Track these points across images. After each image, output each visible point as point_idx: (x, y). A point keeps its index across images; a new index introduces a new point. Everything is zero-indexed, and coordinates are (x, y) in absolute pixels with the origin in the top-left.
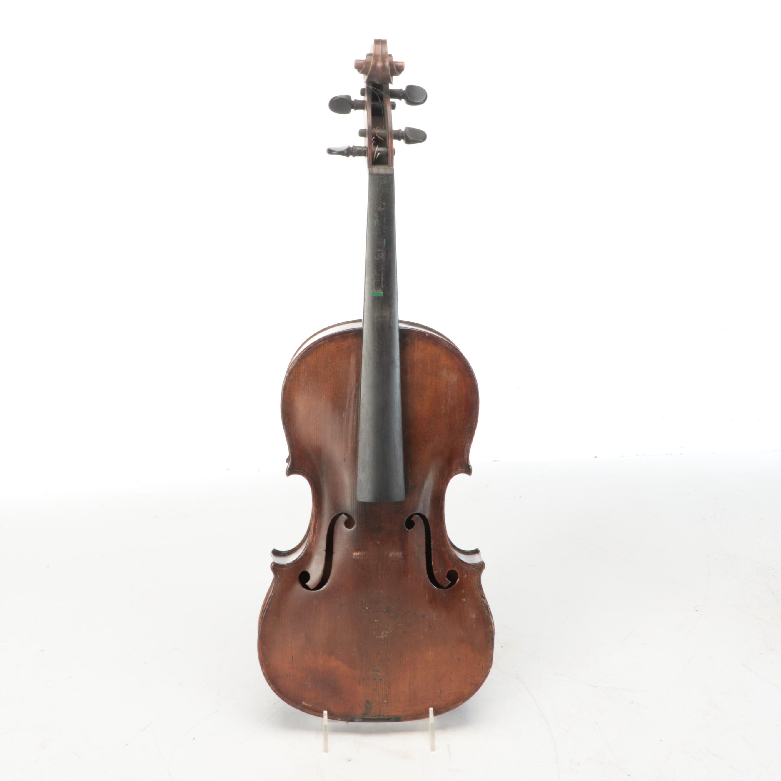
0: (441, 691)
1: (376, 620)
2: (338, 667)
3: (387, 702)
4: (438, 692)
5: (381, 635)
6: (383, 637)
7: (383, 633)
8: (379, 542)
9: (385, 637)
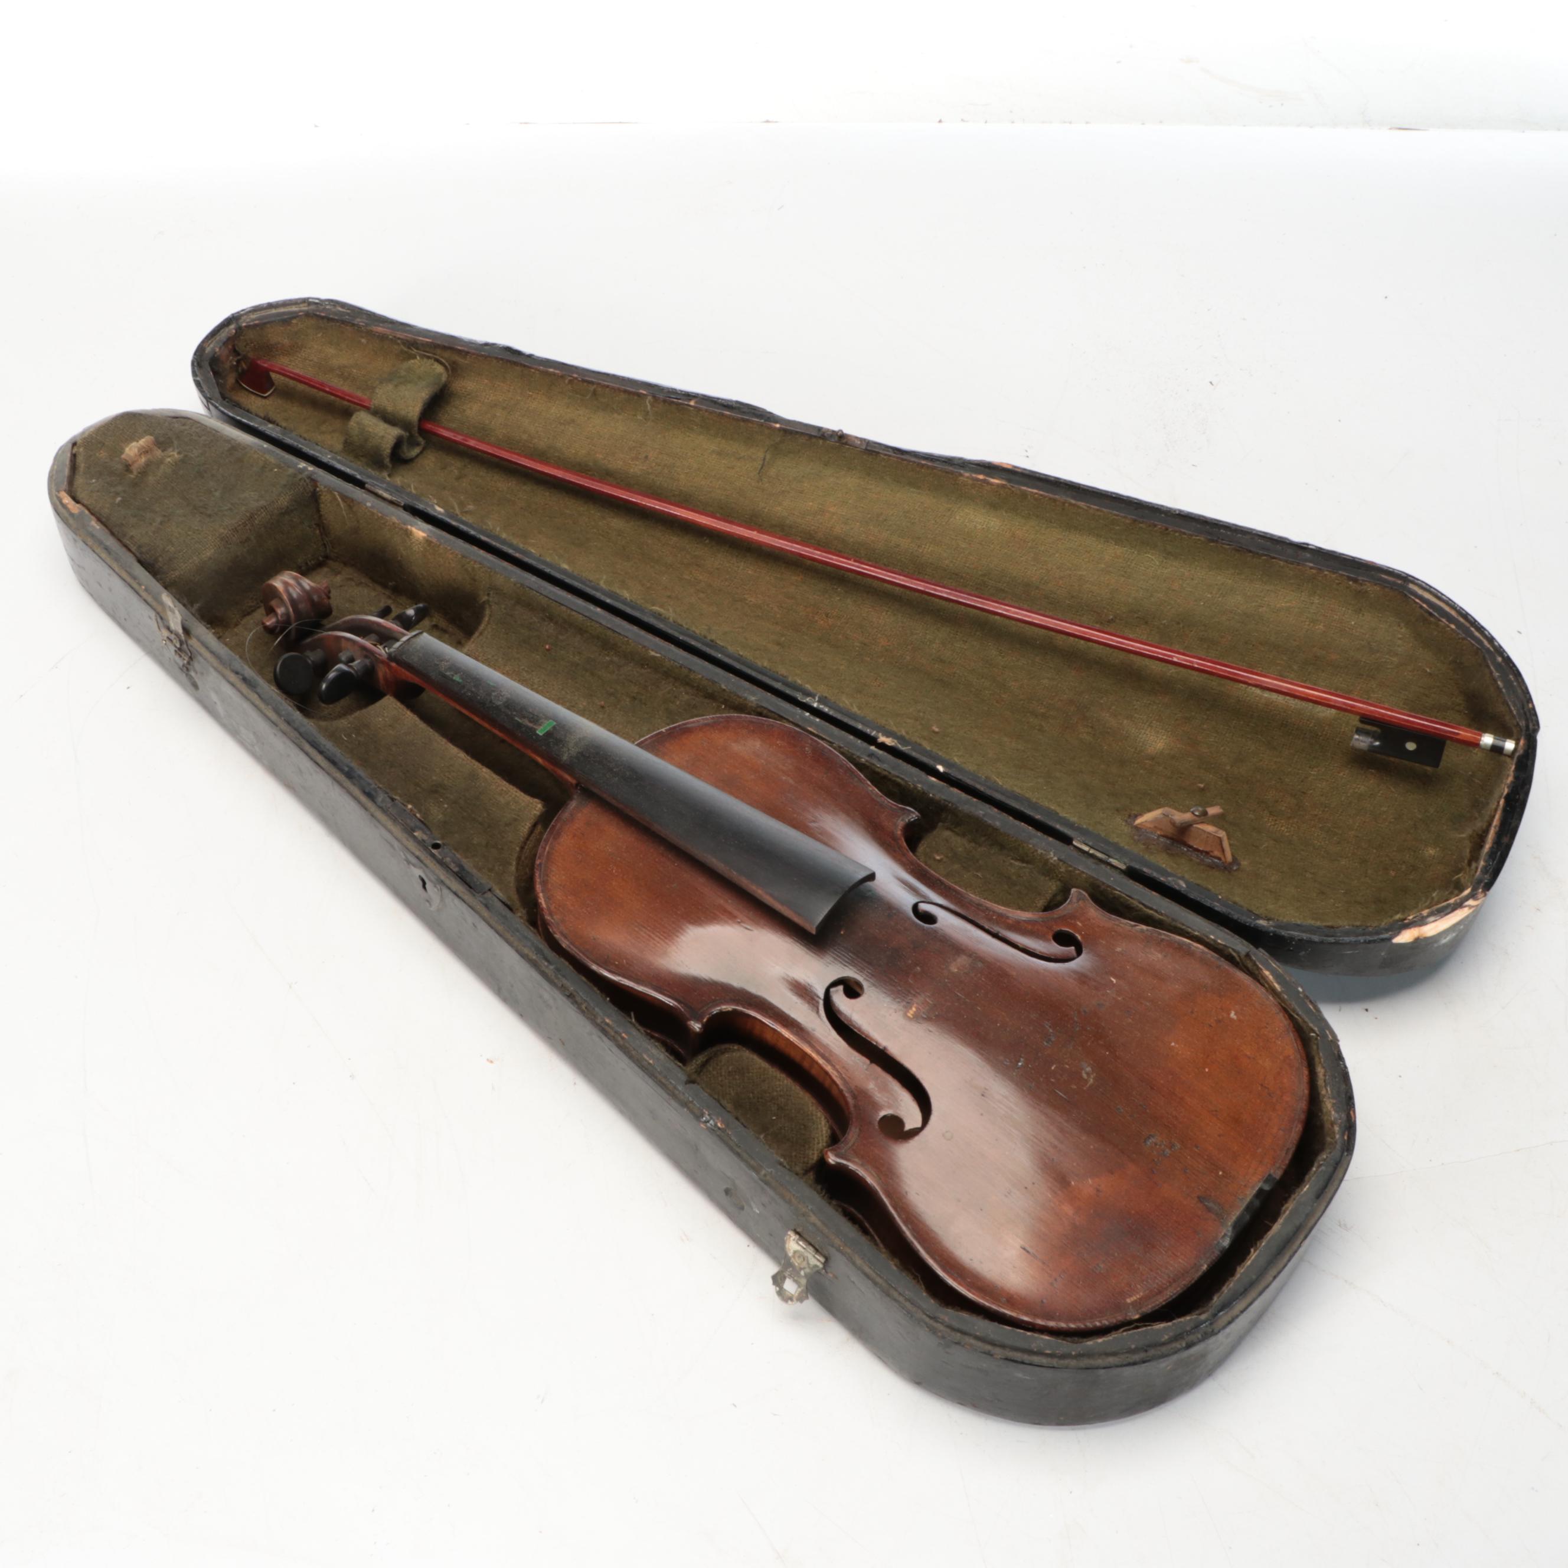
0: (1262, 1085)
1: (1053, 1068)
2: (1098, 1190)
3: (1223, 1172)
4: (1260, 1088)
5: (1086, 1081)
6: (1092, 1080)
7: (1085, 1076)
8: (918, 968)
9: (1093, 1079)
